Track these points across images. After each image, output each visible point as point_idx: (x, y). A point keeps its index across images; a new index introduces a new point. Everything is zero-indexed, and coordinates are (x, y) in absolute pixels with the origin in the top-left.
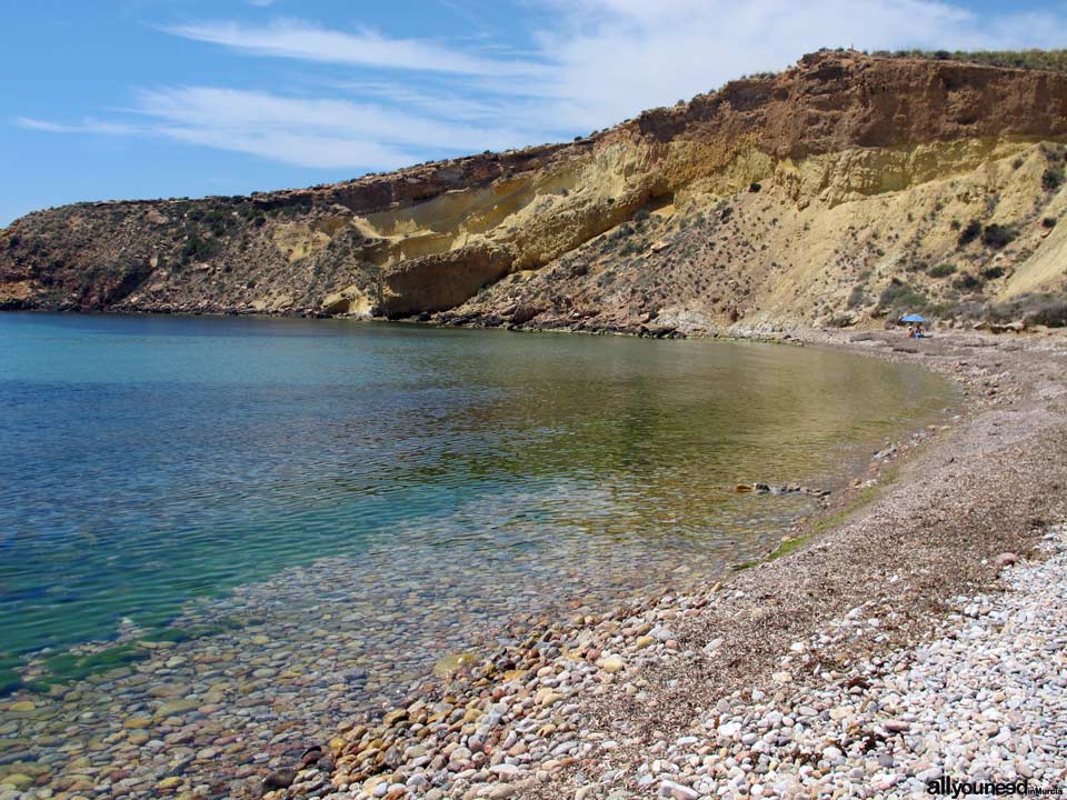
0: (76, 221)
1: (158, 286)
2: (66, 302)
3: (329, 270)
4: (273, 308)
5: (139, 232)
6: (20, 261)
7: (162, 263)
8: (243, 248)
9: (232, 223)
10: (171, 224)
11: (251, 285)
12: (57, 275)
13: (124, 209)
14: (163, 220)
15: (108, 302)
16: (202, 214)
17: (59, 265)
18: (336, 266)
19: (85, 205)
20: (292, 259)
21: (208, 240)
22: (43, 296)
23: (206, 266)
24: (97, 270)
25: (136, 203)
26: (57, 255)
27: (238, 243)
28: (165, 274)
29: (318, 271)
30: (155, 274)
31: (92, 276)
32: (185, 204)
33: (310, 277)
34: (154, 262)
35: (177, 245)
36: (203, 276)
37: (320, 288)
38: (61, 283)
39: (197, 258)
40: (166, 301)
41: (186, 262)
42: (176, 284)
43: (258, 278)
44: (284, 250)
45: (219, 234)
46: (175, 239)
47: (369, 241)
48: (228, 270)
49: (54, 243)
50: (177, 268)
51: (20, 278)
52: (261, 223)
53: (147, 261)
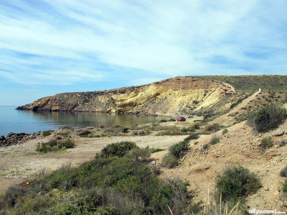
0: (65, 96)
1: (80, 107)
2: (64, 110)
3: (108, 105)
4: (99, 111)
5: (76, 98)
6: (56, 103)
7: (80, 103)
8: (93, 101)
9: (91, 96)
10: (81, 96)
11: (95, 107)
12: (63, 105)
13: (73, 94)
14: (80, 96)
15: (71, 109)
16: (86, 95)
17: (63, 103)
18: (109, 104)
19: (67, 93)
20: (102, 102)
21: (87, 99)
22: (60, 108)
23: (87, 104)
24: (69, 104)
25: (75, 93)
26: (62, 102)
27: (93, 100)
28: (80, 105)
29: (106, 105)
30: (79, 105)
31: (69, 105)
32: (83, 93)
33: (105, 105)
34: (79, 103)
35: (82, 100)
36: (87, 105)
37: (107, 107)
38: (63, 106)
39: (86, 102)
40: (81, 109)
41: (84, 103)
42: (83, 107)
43: (96, 106)
44: (100, 101)
45: (89, 98)
46: (82, 99)
47: (114, 100)
48: (91, 104)
49: (62, 100)
50: (83, 104)
51: (56, 106)
52: (96, 96)
53: (77, 103)
